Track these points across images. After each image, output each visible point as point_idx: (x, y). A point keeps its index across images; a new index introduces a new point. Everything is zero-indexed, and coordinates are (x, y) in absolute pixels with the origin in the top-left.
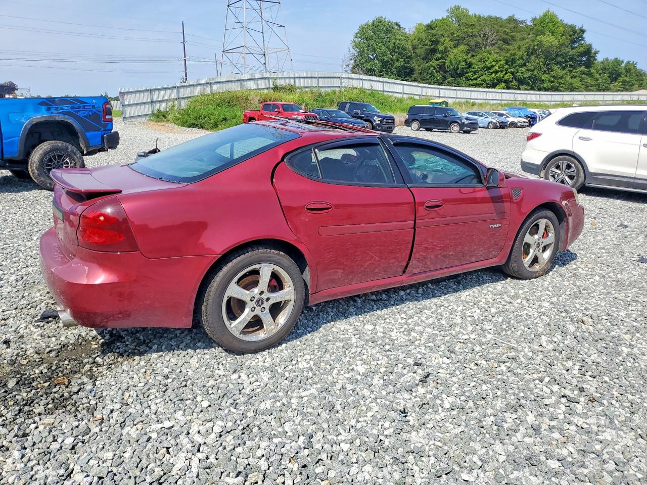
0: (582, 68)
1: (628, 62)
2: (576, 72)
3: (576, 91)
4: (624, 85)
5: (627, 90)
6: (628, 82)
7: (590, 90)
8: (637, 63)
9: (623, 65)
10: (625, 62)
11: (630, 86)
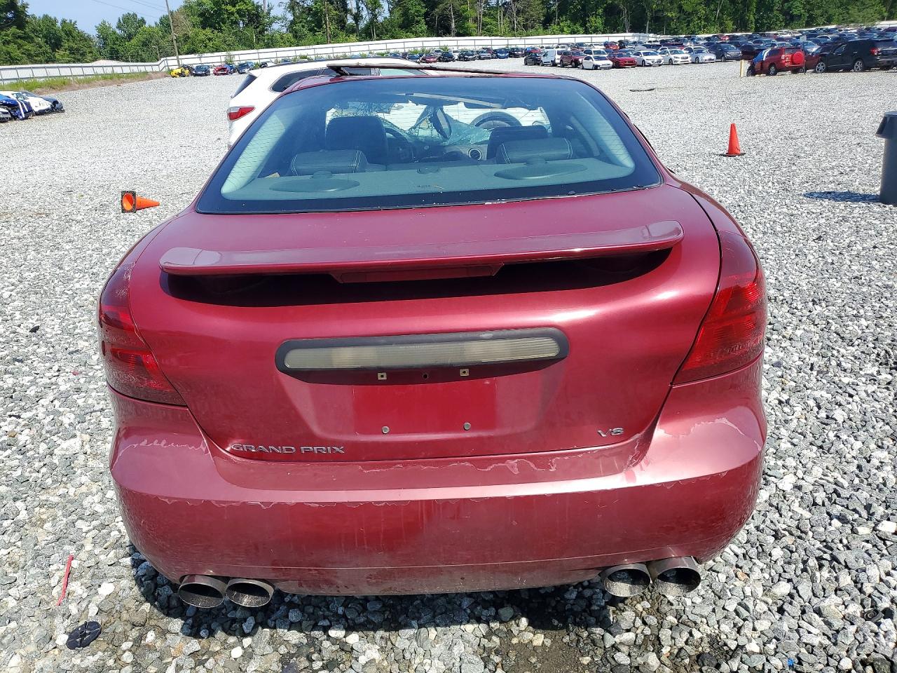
0: (13, 29)
1: (64, 21)
2: (7, 35)
3: (17, 64)
4: (73, 53)
5: (79, 61)
6: (78, 50)
7: (36, 62)
8: (76, 22)
9: (59, 24)
10: (60, 21)
11: (81, 54)
